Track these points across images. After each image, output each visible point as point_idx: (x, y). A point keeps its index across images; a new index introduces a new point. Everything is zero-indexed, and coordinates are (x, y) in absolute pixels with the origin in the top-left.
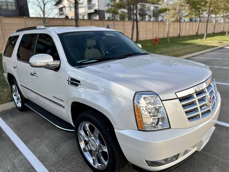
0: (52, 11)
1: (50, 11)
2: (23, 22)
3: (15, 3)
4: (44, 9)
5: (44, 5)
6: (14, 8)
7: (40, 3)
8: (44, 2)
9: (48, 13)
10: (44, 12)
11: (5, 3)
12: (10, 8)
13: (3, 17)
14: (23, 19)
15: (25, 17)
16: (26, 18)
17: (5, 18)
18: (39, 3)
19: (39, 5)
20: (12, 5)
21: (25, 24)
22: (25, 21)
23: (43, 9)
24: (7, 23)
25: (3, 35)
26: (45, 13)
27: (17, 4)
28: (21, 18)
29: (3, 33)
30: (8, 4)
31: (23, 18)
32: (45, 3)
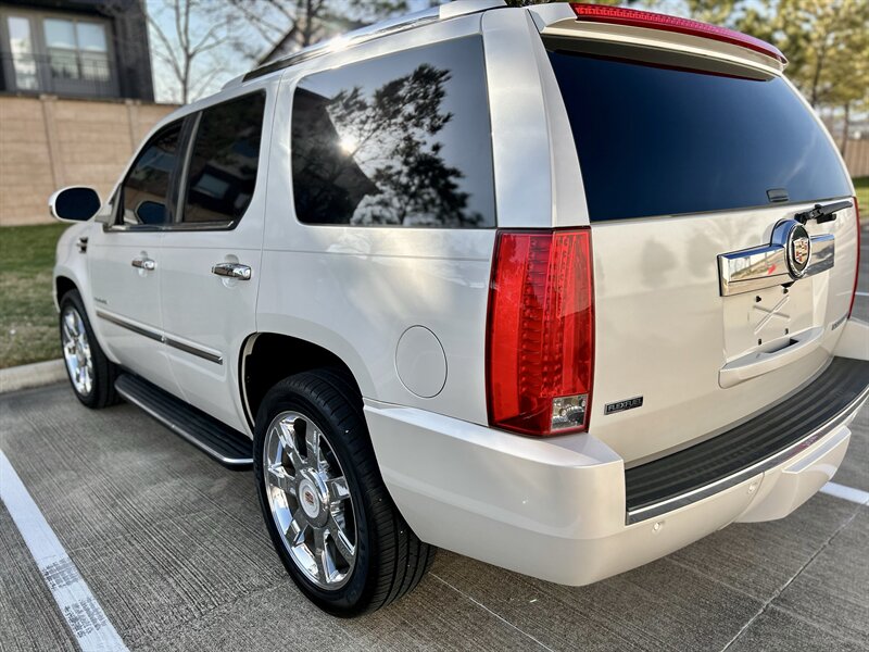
0: (212, 78)
1: (207, 79)
2: (124, 118)
3: (108, 54)
4: (187, 73)
5: (189, 57)
6: (103, 72)
7: (175, 54)
8: (186, 49)
9: (198, 86)
10: (185, 82)
11: (73, 56)
12: (89, 71)
13: (55, 97)
14: (122, 108)
15: (129, 102)
16: (135, 104)
17: (61, 104)
18: (171, 53)
19: (170, 58)
20: (95, 64)
21: (130, 125)
22: (129, 114)
23: (182, 71)
24: (67, 121)
25: (48, 161)
26: (189, 85)
27: (113, 59)
28: (117, 103)
29: (50, 152)
30: (84, 57)
31: (123, 103)
32: (191, 51)
